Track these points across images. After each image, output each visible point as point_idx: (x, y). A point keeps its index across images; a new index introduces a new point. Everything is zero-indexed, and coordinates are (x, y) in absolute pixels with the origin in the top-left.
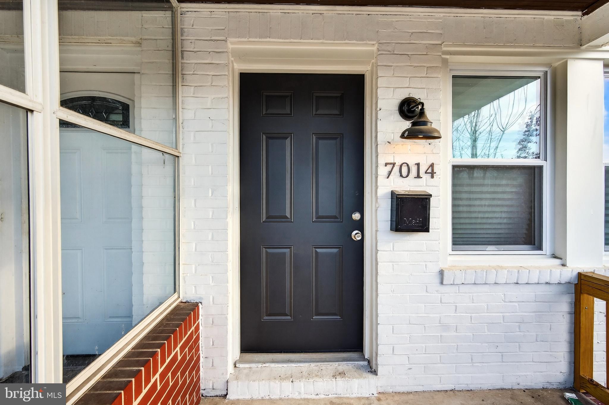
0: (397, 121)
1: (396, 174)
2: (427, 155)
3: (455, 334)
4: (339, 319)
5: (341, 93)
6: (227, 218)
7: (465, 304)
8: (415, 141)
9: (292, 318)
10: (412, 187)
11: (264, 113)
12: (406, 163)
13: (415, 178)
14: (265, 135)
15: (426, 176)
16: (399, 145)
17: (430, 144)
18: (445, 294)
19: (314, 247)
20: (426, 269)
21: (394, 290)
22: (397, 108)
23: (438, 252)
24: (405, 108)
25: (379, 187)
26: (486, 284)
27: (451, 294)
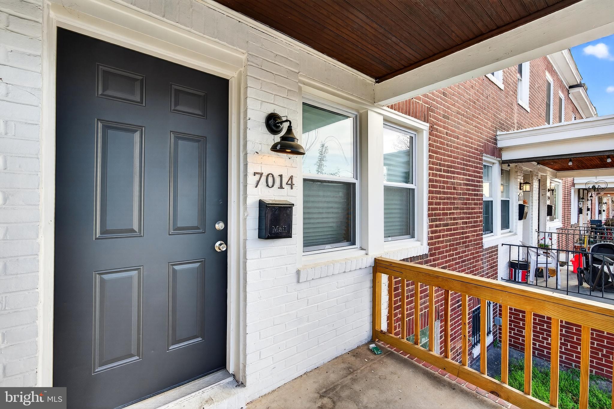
0: (264, 133)
1: (263, 184)
2: (288, 168)
3: (307, 324)
4: (200, 341)
5: (205, 93)
6: (38, 237)
7: (314, 296)
8: (279, 155)
9: (140, 357)
10: (276, 197)
11: (100, 93)
12: (272, 174)
13: (279, 188)
14: (100, 122)
15: (287, 187)
16: (266, 156)
17: (290, 158)
18: (300, 291)
19: (171, 265)
20: (287, 272)
21: (261, 296)
22: (264, 121)
23: (295, 255)
24: (271, 122)
25: (248, 196)
26: (327, 276)
27: (304, 290)
